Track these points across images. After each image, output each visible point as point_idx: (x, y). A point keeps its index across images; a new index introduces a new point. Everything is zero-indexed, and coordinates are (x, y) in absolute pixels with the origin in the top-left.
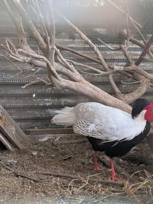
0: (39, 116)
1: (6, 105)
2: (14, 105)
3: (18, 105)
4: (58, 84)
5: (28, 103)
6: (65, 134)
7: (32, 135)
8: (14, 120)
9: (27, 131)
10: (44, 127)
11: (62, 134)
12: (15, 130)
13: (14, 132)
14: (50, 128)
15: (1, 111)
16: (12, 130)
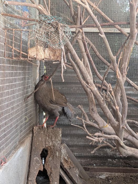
0: (98, 154)
1: (69, 143)
2: (76, 143)
3: (79, 143)
5: (88, 142)
6: (121, 173)
7: (91, 171)
8: (76, 157)
9: (87, 168)
10: (101, 164)
11: (118, 173)
12: (78, 173)
13: (77, 175)
14: (107, 166)
15: (67, 155)
16: (76, 173)
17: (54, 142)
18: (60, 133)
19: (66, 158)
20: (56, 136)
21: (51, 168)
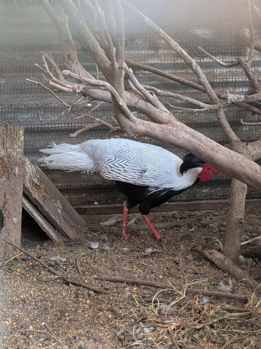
0: (101, 183)
4: (131, 128)
7: (90, 214)
8: (59, 190)
9: (82, 208)
10: (109, 201)
12: (61, 207)
13: (59, 211)
14: (119, 203)
15: (38, 176)
16: (57, 208)
17: (9, 150)
18: (22, 134)
19: (36, 180)
20: (13, 140)
21: (5, 196)
